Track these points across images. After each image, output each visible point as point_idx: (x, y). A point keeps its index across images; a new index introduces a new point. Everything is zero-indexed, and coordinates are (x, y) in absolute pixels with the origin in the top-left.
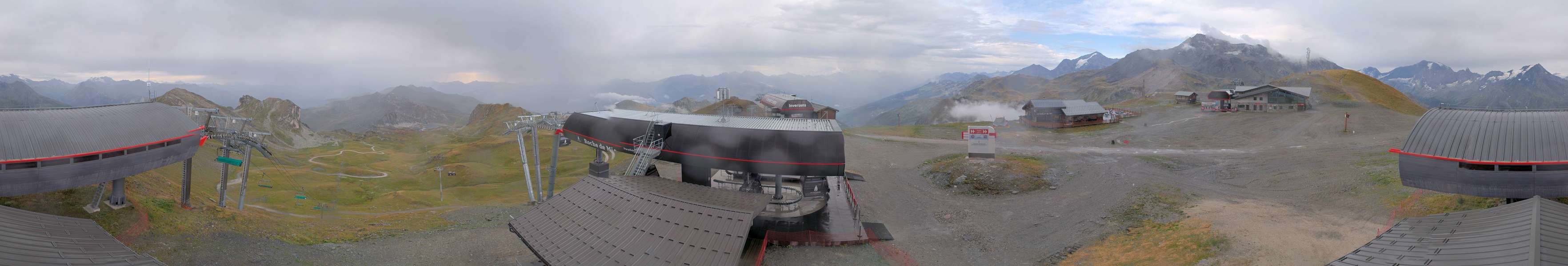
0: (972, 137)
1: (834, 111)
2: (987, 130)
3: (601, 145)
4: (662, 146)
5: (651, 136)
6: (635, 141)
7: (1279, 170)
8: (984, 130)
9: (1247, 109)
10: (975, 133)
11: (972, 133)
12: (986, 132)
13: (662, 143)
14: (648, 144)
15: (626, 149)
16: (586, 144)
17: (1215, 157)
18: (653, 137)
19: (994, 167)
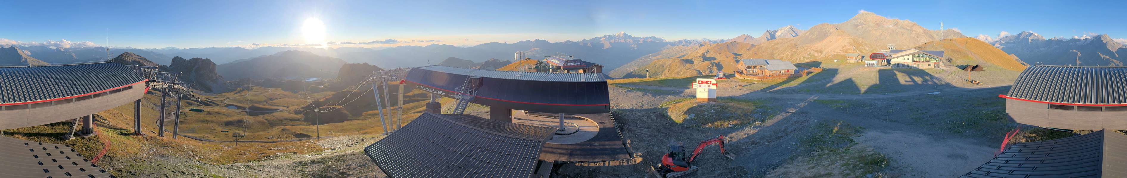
0: (700, 86)
1: (601, 67)
2: (711, 82)
3: (433, 90)
4: (476, 93)
5: (468, 86)
6: (457, 90)
7: (921, 110)
8: (709, 81)
9: (897, 66)
10: (701, 84)
11: (700, 83)
12: (710, 83)
13: (476, 91)
14: (466, 92)
15: (450, 95)
16: (423, 90)
17: (876, 100)
18: (469, 87)
19: (716, 108)
